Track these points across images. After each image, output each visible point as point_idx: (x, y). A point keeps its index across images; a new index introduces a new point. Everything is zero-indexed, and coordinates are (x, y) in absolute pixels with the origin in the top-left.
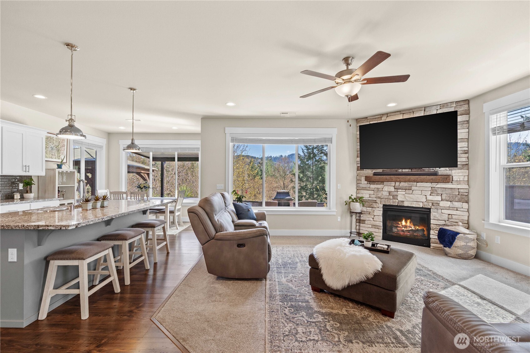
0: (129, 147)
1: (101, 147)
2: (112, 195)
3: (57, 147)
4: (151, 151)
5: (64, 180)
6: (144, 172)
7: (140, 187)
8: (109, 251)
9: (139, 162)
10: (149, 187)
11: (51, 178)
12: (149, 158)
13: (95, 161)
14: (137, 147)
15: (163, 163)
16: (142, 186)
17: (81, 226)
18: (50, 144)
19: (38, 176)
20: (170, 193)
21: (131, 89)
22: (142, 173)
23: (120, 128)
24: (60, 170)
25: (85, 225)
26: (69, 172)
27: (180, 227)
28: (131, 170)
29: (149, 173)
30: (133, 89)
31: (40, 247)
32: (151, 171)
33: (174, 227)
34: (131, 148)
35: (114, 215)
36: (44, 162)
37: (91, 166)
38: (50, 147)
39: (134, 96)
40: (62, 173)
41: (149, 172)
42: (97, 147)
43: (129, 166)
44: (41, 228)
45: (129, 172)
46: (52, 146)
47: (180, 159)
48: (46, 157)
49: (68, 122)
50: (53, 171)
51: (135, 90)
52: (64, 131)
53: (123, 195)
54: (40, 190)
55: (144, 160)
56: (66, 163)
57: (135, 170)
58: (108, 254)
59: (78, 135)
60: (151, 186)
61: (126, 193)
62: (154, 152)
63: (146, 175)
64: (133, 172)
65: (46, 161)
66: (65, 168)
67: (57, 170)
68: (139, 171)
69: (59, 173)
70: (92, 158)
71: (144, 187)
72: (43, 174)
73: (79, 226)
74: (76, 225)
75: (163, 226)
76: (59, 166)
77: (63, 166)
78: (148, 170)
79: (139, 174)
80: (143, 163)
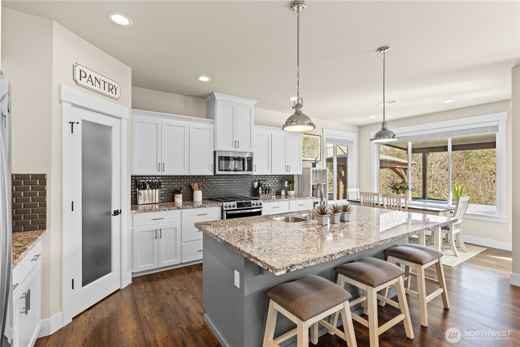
0: (379, 136)
1: (352, 142)
2: (362, 196)
3: (312, 146)
4: (410, 141)
5: (318, 178)
6: (400, 167)
7: (395, 188)
8: (344, 305)
9: (394, 156)
10: (408, 188)
11: (307, 176)
12: (407, 150)
13: (346, 157)
14: (390, 134)
15: (426, 154)
16: (398, 187)
17: (295, 269)
18: (307, 144)
19: (298, 175)
20: (434, 192)
21: (381, 49)
22: (397, 168)
23: (370, 117)
24: (314, 169)
25: (302, 268)
26: (321, 170)
27: (461, 253)
28: (384, 165)
29: (407, 169)
30: (384, 47)
31: (261, 275)
32: (410, 165)
33: (448, 251)
34: (381, 137)
35: (350, 248)
36: (301, 161)
37: (343, 162)
38: (307, 147)
39: (385, 59)
40: (316, 171)
41: (407, 166)
42: (348, 143)
43: (381, 161)
44: (251, 260)
45: (381, 168)
46: (309, 146)
47: (455, 148)
48: (304, 156)
49: (295, 108)
50: (308, 169)
51: (387, 48)
52: (290, 121)
53: (373, 196)
54: (300, 187)
55: (399, 153)
56: (320, 161)
57: (388, 165)
58: (343, 310)
59: (304, 124)
60: (410, 187)
61: (377, 195)
62: (413, 141)
63: (402, 170)
64: (386, 168)
65: (303, 160)
66: (318, 167)
67: (312, 169)
68: (393, 166)
69: (313, 171)
70: (344, 154)
71: (401, 187)
72: (301, 173)
73: (292, 270)
74: (287, 268)
75: (437, 261)
76: (314, 165)
77: (317, 165)
78: (406, 164)
79: (393, 169)
80: (398, 156)
